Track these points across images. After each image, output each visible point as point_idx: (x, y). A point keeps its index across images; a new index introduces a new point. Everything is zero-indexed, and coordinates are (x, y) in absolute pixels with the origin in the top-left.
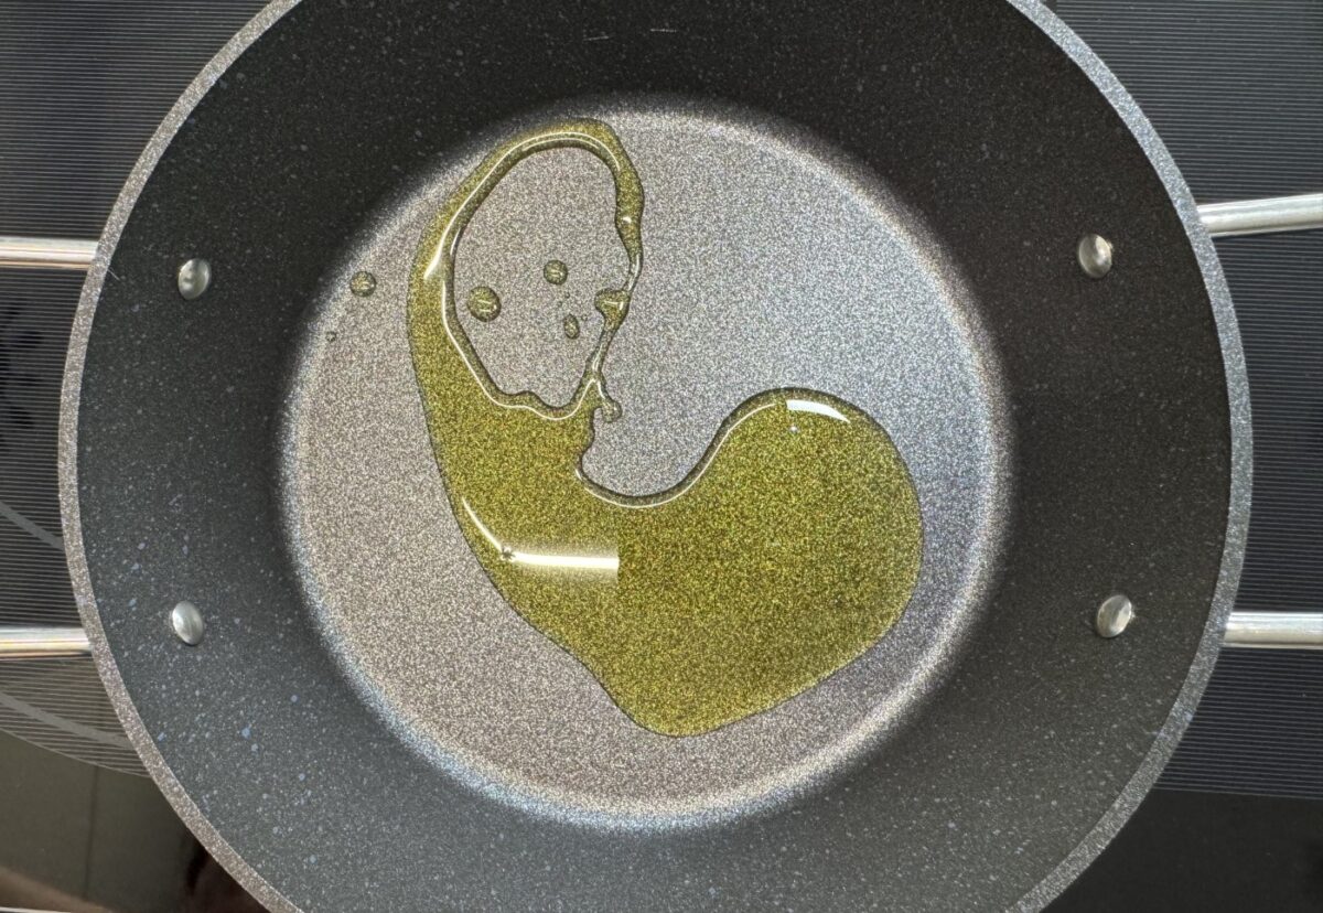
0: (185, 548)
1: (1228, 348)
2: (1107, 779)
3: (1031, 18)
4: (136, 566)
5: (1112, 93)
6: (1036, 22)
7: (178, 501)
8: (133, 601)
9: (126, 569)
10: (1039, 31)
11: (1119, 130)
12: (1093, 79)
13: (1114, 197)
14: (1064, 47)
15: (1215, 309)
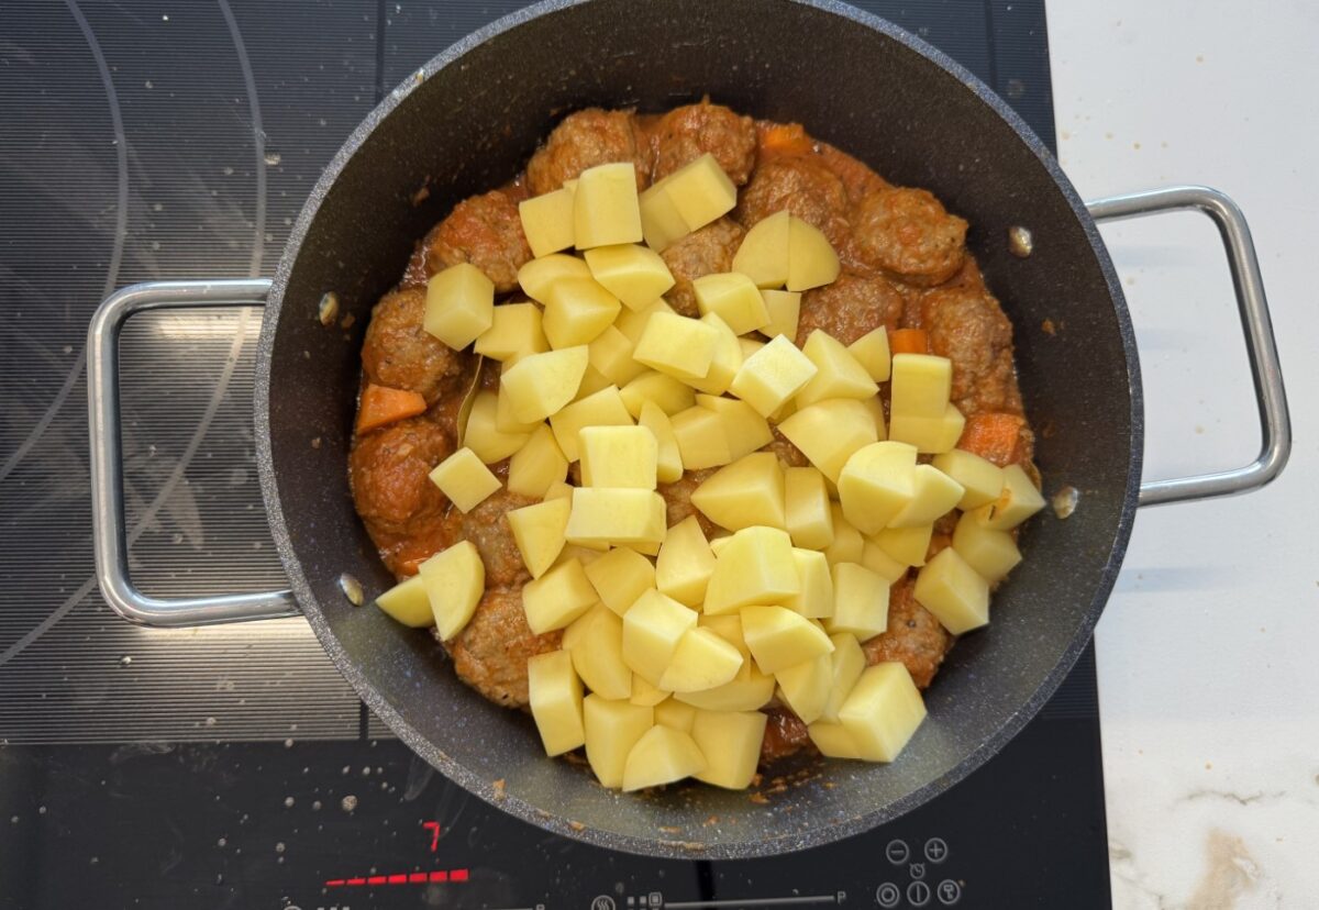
0: (337, 531)
1: (1115, 295)
2: (1076, 609)
3: (957, 77)
4: (312, 541)
5: (1017, 126)
6: (961, 80)
7: (328, 492)
8: (317, 567)
9: (308, 543)
10: (964, 85)
11: (1025, 152)
12: (1003, 117)
13: (1028, 199)
14: (982, 97)
15: (1103, 269)
